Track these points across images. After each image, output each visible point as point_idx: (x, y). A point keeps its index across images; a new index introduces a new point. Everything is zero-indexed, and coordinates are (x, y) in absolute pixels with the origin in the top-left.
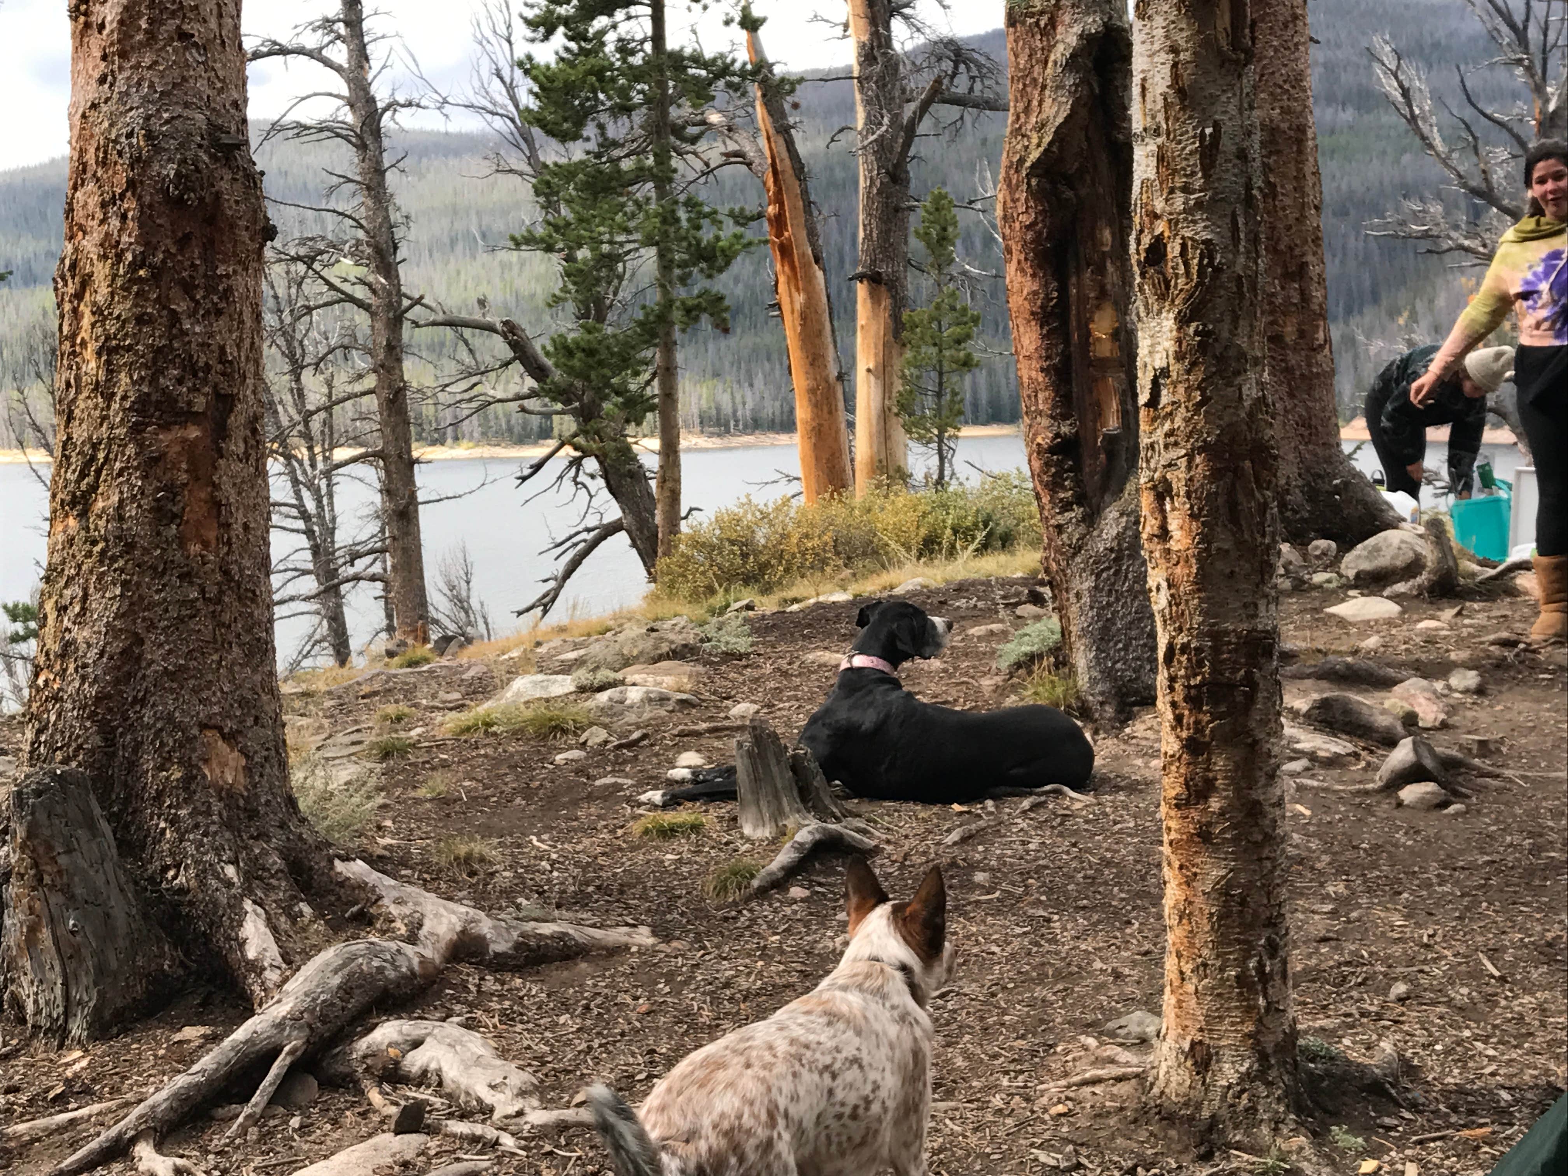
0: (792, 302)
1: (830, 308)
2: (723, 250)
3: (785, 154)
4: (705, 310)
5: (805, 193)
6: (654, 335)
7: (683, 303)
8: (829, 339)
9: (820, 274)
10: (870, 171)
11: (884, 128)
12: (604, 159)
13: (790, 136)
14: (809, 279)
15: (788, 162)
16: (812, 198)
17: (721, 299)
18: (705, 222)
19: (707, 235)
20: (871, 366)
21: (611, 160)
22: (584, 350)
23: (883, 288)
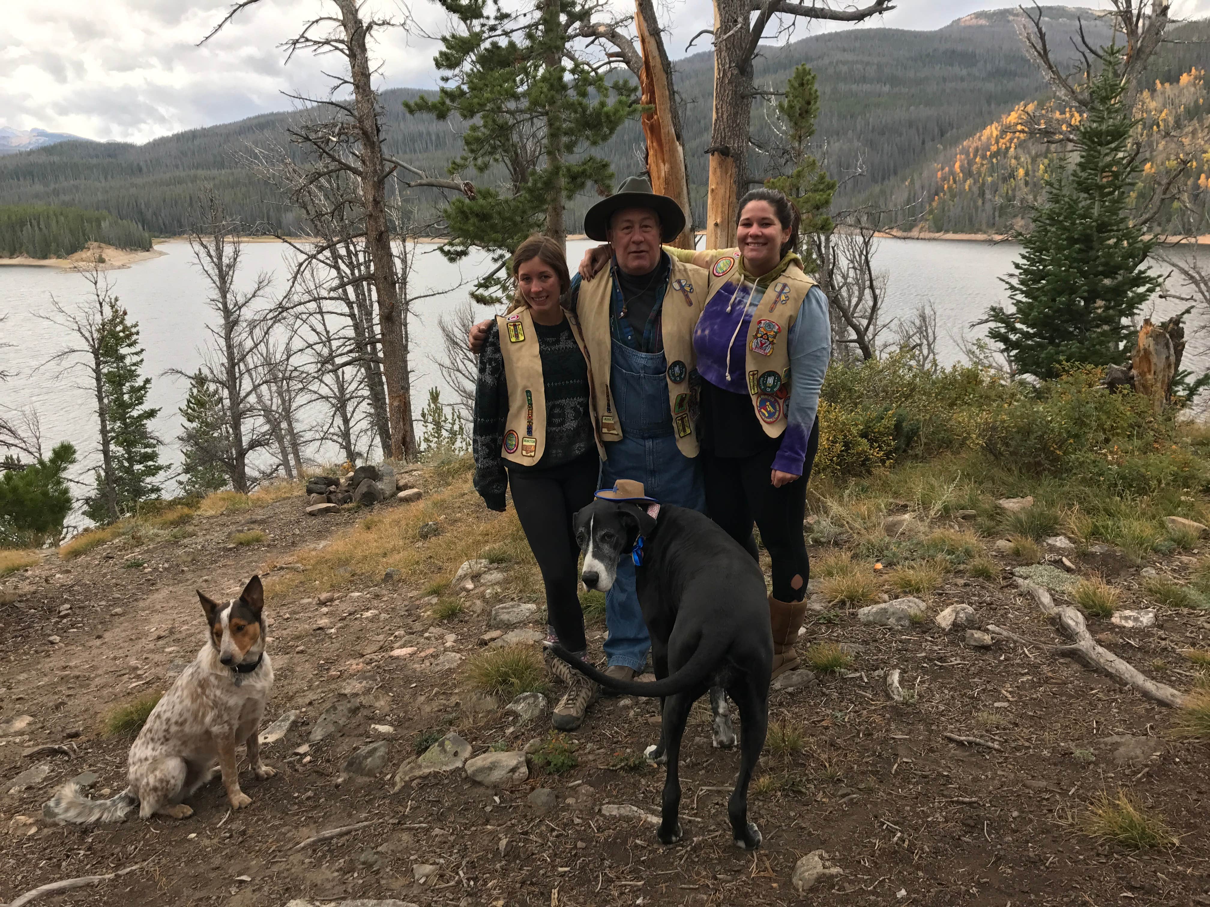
0: (659, 171)
1: (687, 175)
2: (607, 115)
3: (656, 53)
4: (590, 177)
5: (670, 84)
6: (543, 201)
7: (569, 170)
8: (686, 200)
9: (680, 149)
10: (723, 65)
11: (739, 26)
12: (499, 32)
13: (660, 38)
14: (673, 152)
15: (658, 59)
16: (676, 89)
17: (605, 166)
18: (591, 89)
19: (593, 102)
20: (718, 221)
21: (506, 34)
22: (477, 215)
23: (730, 160)
